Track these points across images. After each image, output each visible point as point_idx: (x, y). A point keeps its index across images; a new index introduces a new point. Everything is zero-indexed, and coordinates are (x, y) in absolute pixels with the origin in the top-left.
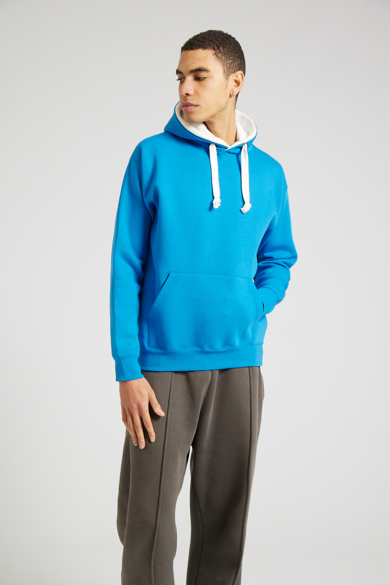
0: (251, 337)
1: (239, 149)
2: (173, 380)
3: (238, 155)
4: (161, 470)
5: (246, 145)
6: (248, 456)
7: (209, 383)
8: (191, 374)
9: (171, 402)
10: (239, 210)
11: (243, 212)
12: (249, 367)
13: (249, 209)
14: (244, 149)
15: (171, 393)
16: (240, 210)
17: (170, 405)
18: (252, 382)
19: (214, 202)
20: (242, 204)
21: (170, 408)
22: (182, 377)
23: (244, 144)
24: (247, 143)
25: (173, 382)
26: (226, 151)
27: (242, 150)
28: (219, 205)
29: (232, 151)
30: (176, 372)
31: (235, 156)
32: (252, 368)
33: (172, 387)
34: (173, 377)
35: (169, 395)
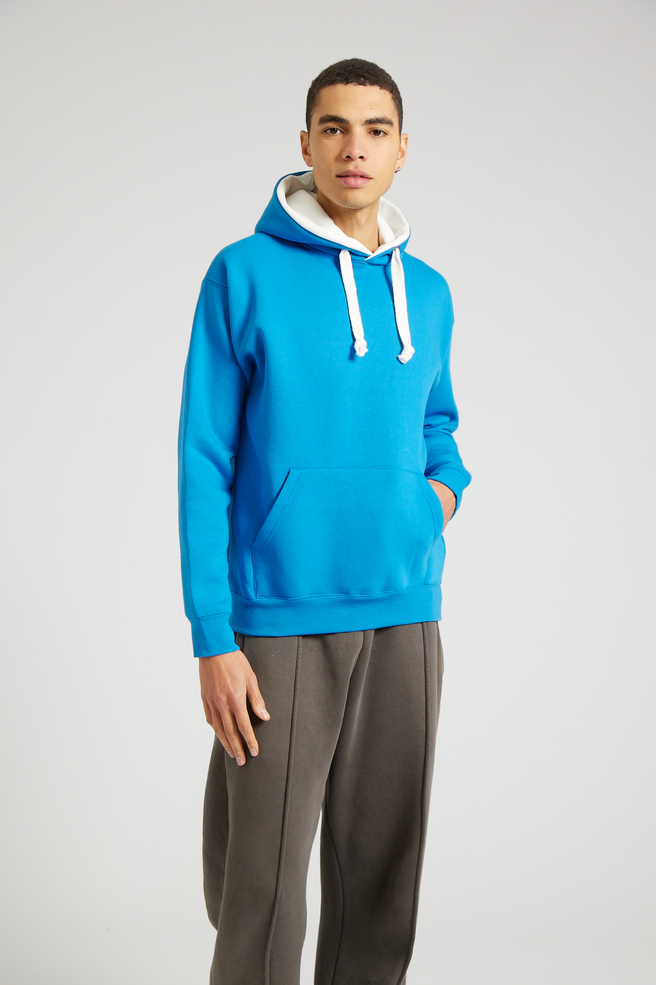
0: (424, 572)
1: (387, 258)
2: (300, 649)
3: (386, 268)
4: (285, 801)
5: (397, 250)
6: (422, 770)
7: (359, 650)
8: (330, 637)
9: (298, 686)
10: (395, 359)
11: (402, 362)
12: (422, 623)
13: (411, 356)
14: (396, 257)
15: (299, 671)
16: (398, 359)
17: (298, 692)
18: (427, 648)
19: (357, 346)
20: (400, 348)
21: (297, 696)
22: (315, 644)
23: (394, 249)
24: (399, 247)
25: (300, 652)
26: (366, 262)
27: (392, 258)
28: (366, 350)
29: (375, 262)
30: (304, 636)
31: (380, 269)
32: (427, 624)
33: (299, 661)
34: (301, 645)
35: (295, 674)
